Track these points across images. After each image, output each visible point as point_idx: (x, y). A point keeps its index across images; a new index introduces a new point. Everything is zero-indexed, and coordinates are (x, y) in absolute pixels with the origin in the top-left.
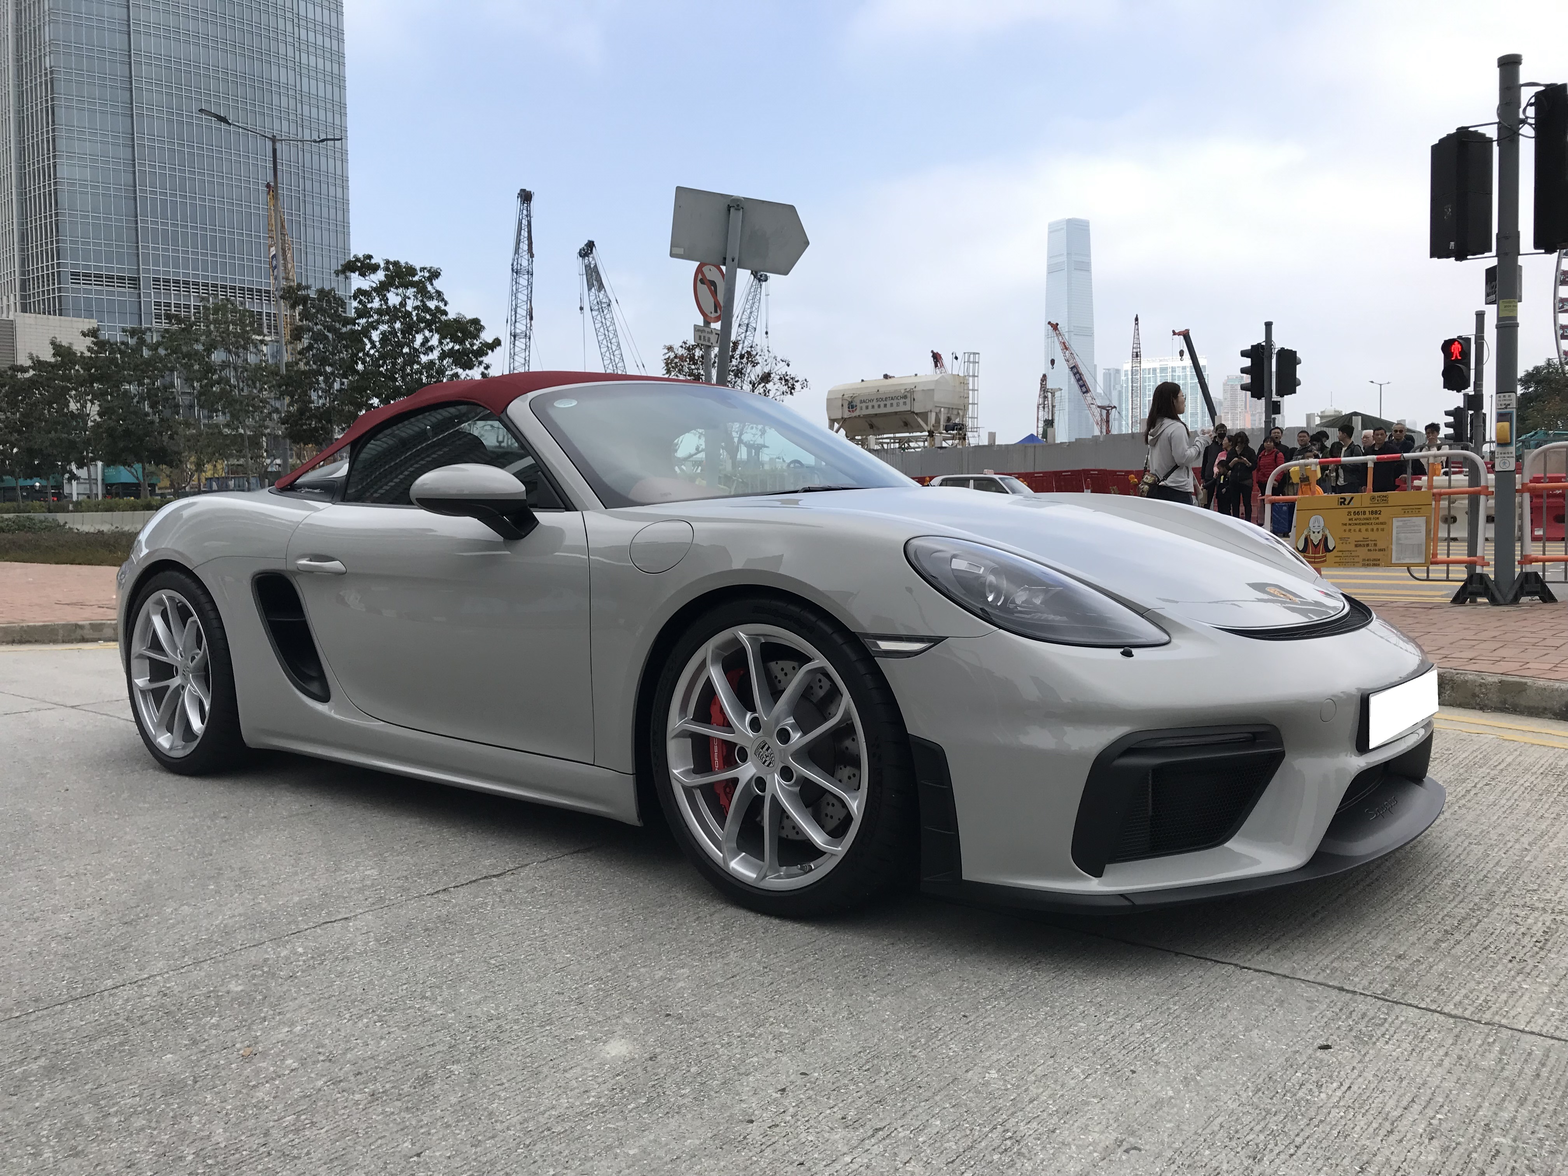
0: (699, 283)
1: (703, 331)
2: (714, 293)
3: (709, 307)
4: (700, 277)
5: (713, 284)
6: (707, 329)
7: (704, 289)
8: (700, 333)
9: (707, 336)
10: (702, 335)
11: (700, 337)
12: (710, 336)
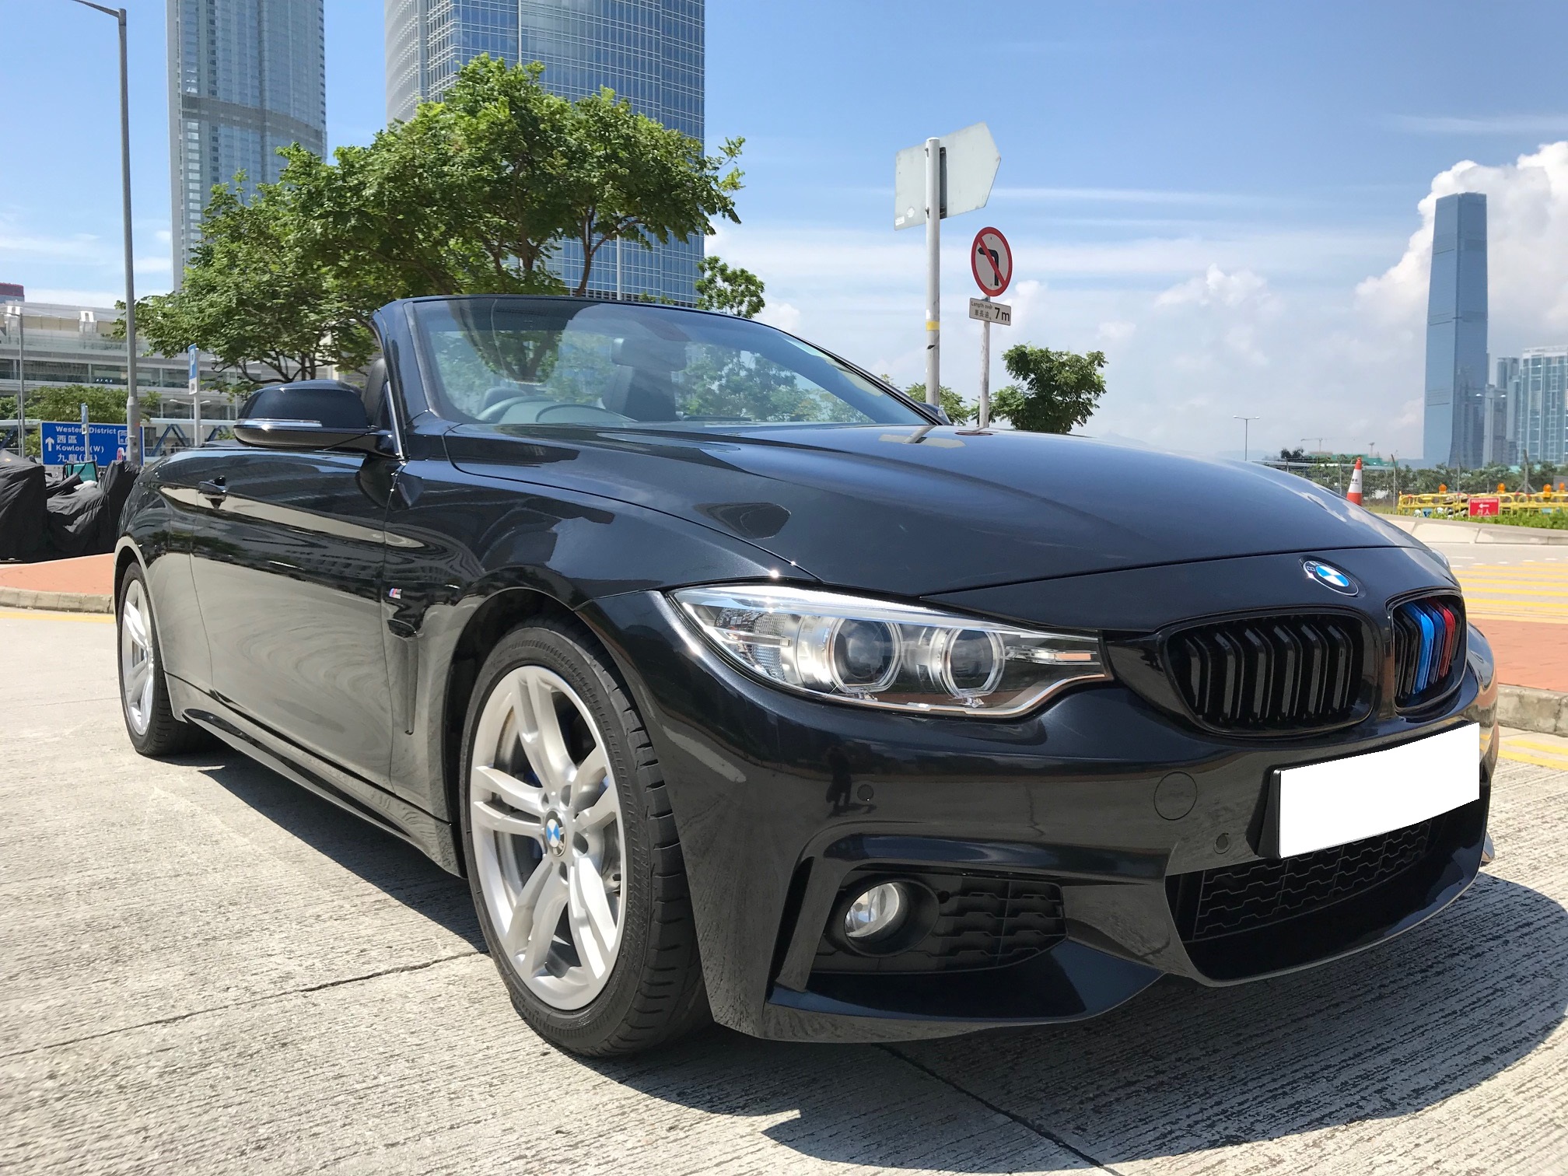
0: (977, 253)
1: (979, 305)
2: (995, 264)
3: (989, 280)
4: (979, 246)
5: (994, 253)
6: (985, 303)
7: (983, 259)
8: (976, 308)
9: (985, 310)
10: (980, 309)
11: (977, 311)
12: (988, 310)
